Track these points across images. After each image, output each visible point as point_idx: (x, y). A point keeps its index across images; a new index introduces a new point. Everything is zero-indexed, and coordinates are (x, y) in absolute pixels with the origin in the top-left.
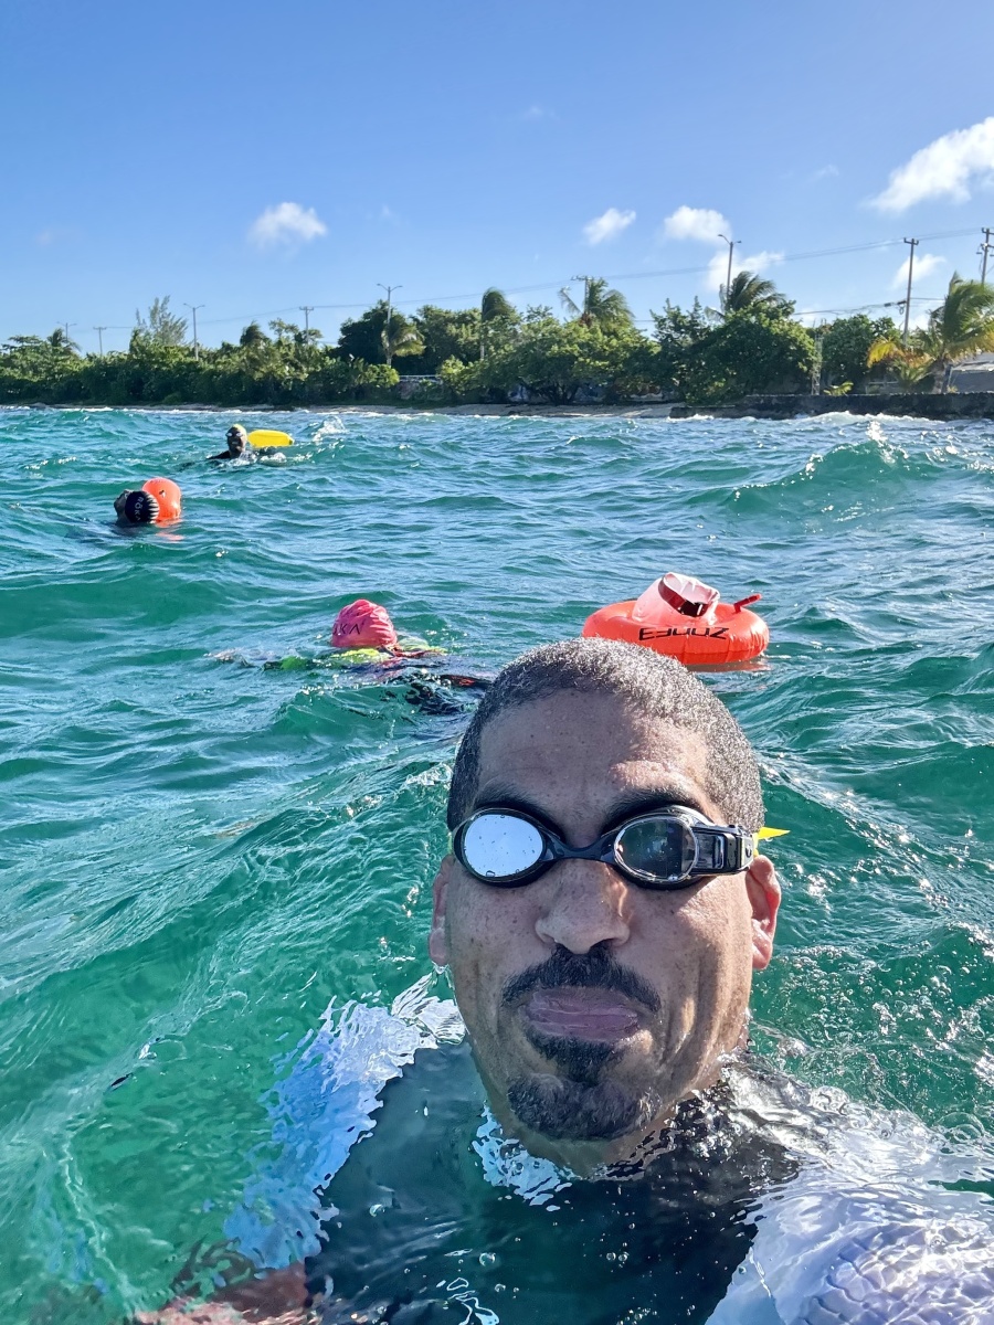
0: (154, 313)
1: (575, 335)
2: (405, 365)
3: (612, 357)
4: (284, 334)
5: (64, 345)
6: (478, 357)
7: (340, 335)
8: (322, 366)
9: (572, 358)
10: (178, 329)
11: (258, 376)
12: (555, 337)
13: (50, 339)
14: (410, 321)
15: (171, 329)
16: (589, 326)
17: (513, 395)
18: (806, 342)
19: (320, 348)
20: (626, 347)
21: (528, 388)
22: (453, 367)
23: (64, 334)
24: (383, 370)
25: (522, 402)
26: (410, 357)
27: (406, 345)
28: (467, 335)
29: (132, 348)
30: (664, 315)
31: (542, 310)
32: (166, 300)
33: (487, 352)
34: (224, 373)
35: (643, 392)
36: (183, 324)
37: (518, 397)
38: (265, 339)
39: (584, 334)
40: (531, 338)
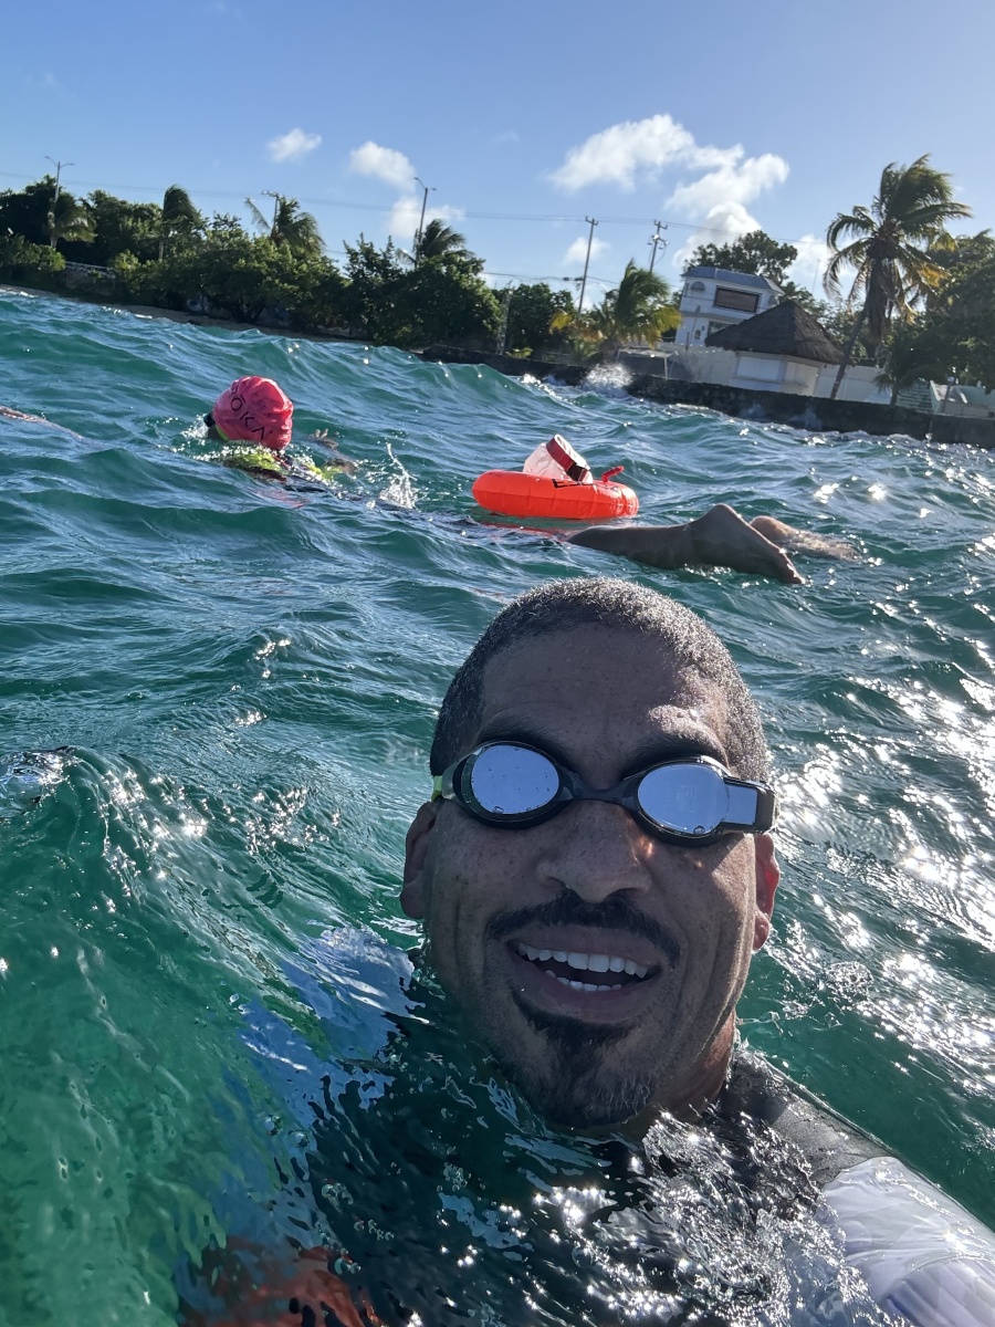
1: (264, 252)
2: (71, 250)
3: (302, 281)
6: (155, 257)
9: (259, 276)
12: (243, 249)
14: (79, 204)
16: (278, 246)
17: (194, 303)
18: (492, 302)
20: (315, 273)
21: (209, 298)
22: (128, 263)
24: (46, 252)
25: (202, 313)
26: (79, 243)
27: (76, 228)
28: (143, 230)
30: (358, 249)
31: (231, 219)
33: (167, 251)
35: (331, 325)
37: (198, 307)
39: (273, 252)
40: (218, 247)
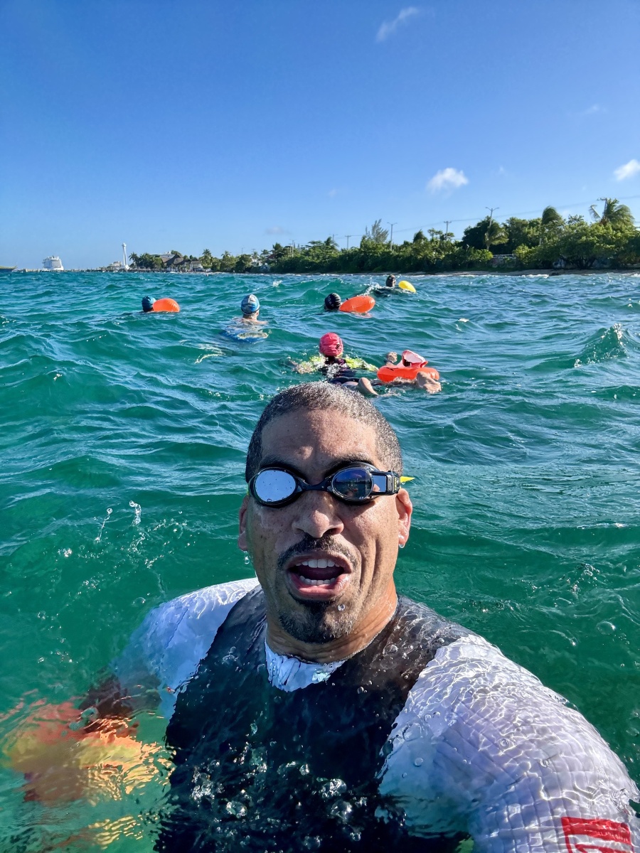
0: (374, 227)
1: (596, 231)
2: (497, 250)
3: (618, 243)
4: (435, 236)
5: (331, 245)
6: (538, 244)
7: (463, 235)
8: (452, 251)
9: (592, 244)
10: (384, 235)
11: (419, 257)
12: (584, 232)
13: (325, 242)
14: (502, 226)
15: (381, 236)
16: (605, 226)
17: (556, 264)
19: (453, 242)
20: (626, 237)
21: (564, 260)
22: (523, 250)
23: (331, 239)
24: (483, 253)
25: (560, 268)
26: (500, 245)
27: (498, 238)
28: (533, 232)
29: (361, 246)
31: (578, 217)
32: (380, 221)
33: (543, 240)
34: (402, 256)
35: (635, 262)
36: (387, 233)
37: (559, 265)
38: (425, 239)
39: (602, 230)
40: (570, 233)
